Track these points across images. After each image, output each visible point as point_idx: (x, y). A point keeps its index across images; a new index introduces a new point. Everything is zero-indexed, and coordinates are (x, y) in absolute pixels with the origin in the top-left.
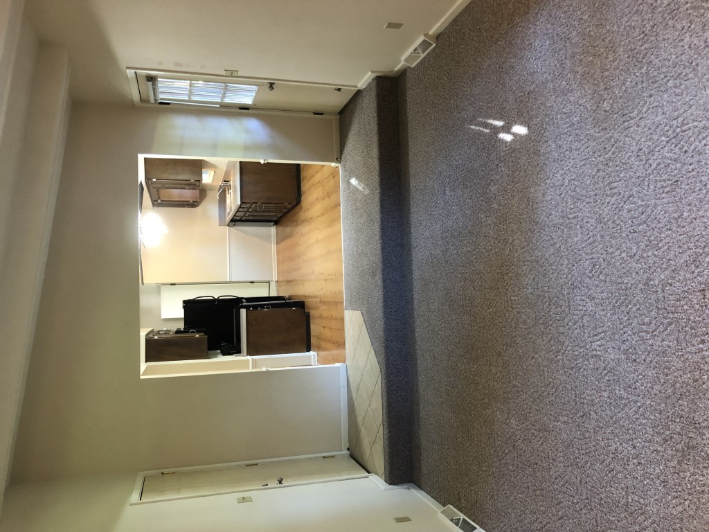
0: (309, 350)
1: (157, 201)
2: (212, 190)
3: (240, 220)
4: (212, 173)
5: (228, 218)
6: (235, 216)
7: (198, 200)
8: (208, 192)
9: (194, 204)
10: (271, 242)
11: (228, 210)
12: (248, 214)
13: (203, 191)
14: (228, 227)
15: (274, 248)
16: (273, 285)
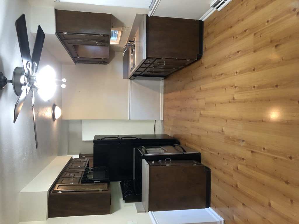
0: (208, 206)
1: (77, 58)
2: (119, 51)
3: (140, 75)
4: (120, 33)
5: (131, 73)
6: (136, 71)
7: (108, 58)
8: (116, 53)
9: (105, 62)
10: (159, 92)
11: (131, 67)
12: (148, 69)
13: (112, 51)
14: (129, 80)
15: (162, 96)
16: (159, 124)
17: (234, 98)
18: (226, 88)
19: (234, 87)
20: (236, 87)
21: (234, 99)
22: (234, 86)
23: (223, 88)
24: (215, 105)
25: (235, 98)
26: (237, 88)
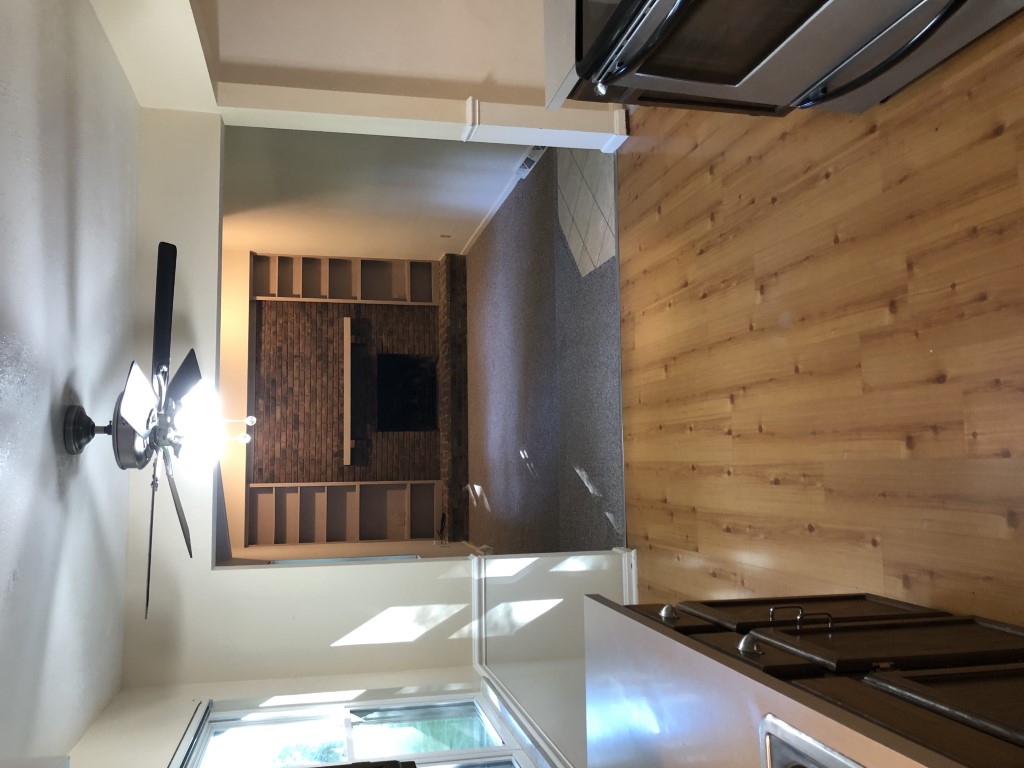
17: (732, 401)
18: (757, 431)
19: (734, 433)
20: (729, 433)
21: (732, 399)
22: (733, 437)
23: (767, 433)
24: (801, 370)
25: (729, 401)
26: (726, 430)
